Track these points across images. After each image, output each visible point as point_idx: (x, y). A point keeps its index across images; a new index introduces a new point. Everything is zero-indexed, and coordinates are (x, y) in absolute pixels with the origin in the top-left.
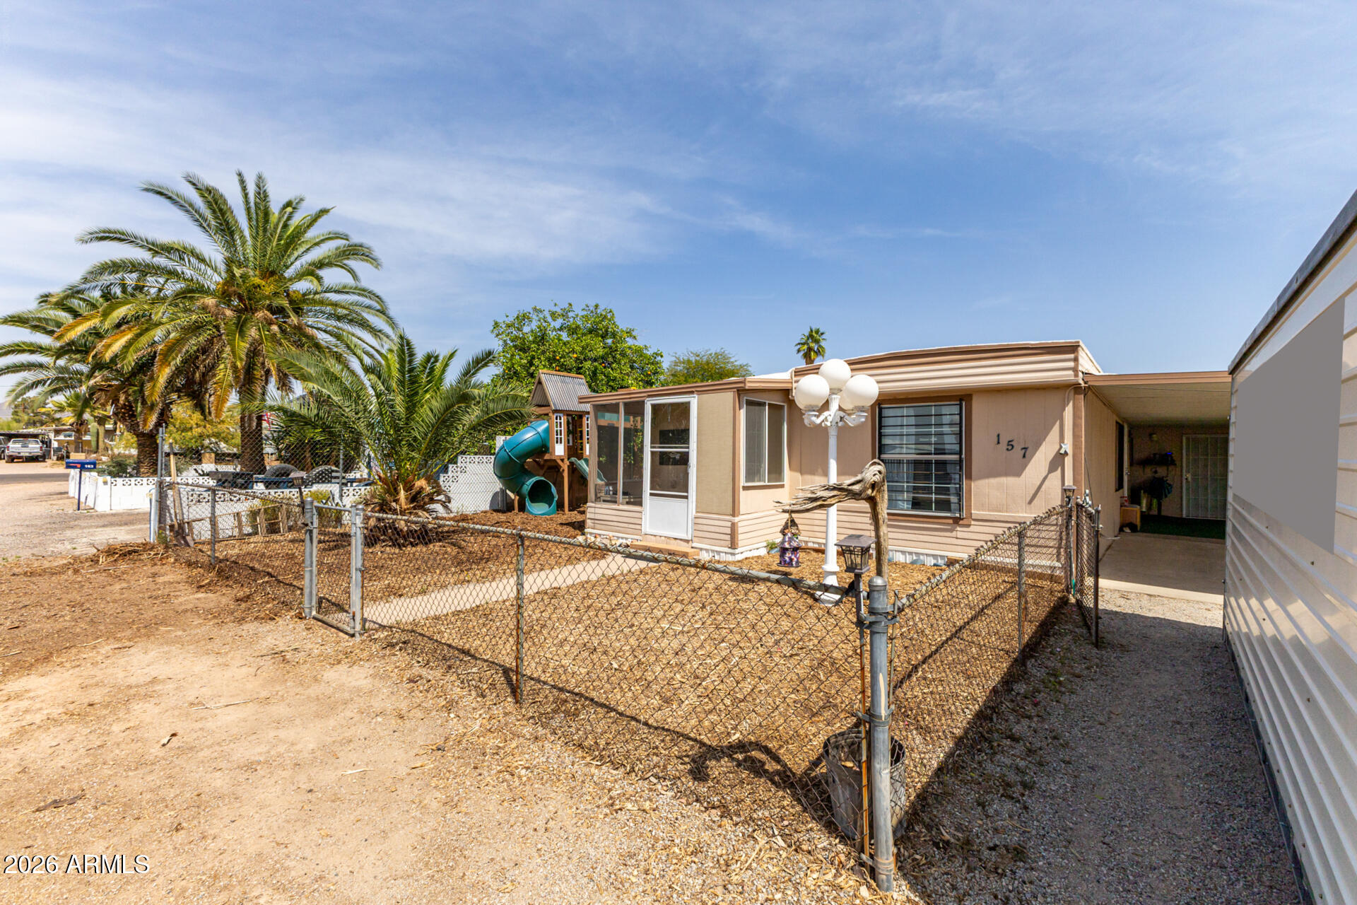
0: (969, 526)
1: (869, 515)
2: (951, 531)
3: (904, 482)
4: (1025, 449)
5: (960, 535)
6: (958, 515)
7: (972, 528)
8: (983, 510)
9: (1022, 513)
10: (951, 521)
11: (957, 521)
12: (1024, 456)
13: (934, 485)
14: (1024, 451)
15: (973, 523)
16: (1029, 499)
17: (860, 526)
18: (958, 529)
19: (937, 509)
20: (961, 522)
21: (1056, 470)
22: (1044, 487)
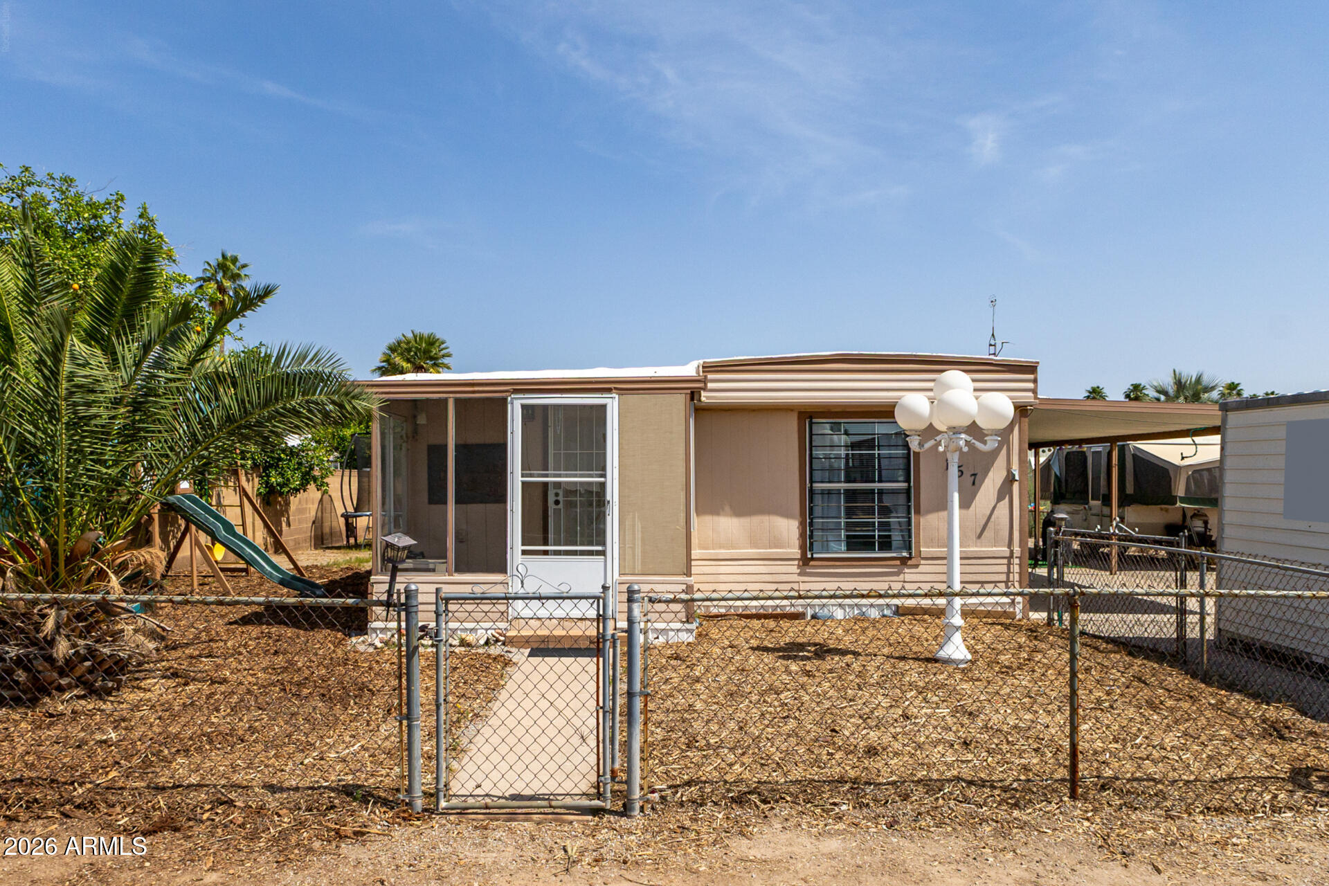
0: (917, 566)
1: (796, 562)
2: (897, 574)
3: (840, 518)
4: (975, 475)
5: (908, 577)
6: (905, 554)
7: (921, 569)
8: (932, 547)
9: (972, 546)
10: (898, 562)
11: (904, 561)
12: (974, 484)
13: (876, 520)
14: (973, 477)
15: (922, 562)
16: (979, 531)
17: (784, 578)
18: (906, 570)
19: (881, 549)
20: (910, 562)
21: (1004, 498)
22: (993, 516)
